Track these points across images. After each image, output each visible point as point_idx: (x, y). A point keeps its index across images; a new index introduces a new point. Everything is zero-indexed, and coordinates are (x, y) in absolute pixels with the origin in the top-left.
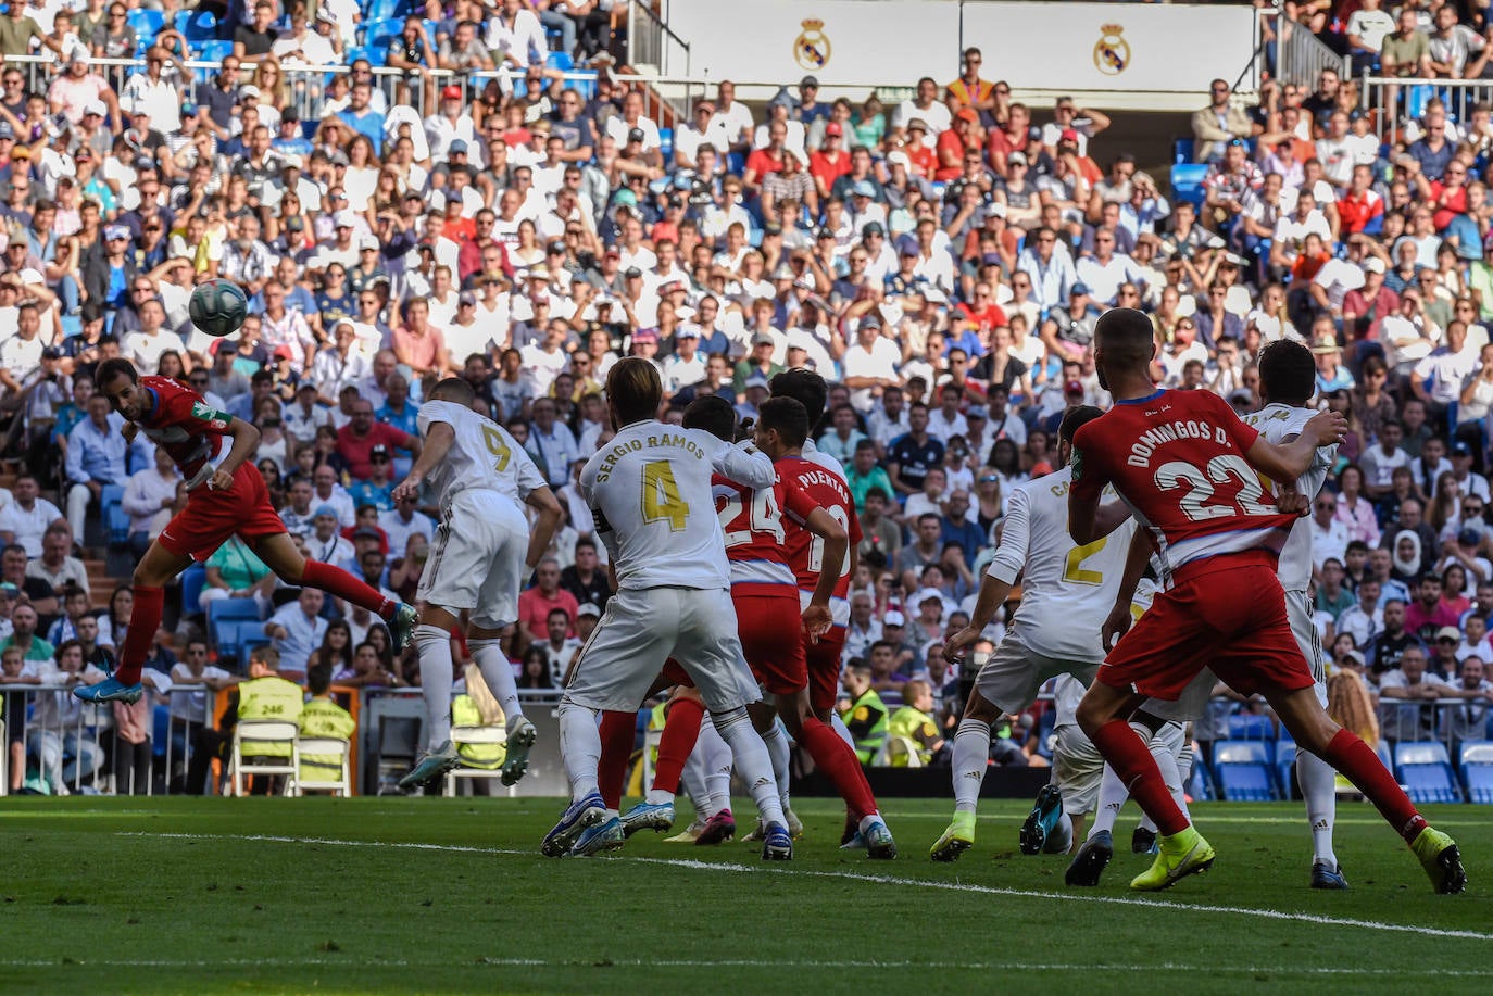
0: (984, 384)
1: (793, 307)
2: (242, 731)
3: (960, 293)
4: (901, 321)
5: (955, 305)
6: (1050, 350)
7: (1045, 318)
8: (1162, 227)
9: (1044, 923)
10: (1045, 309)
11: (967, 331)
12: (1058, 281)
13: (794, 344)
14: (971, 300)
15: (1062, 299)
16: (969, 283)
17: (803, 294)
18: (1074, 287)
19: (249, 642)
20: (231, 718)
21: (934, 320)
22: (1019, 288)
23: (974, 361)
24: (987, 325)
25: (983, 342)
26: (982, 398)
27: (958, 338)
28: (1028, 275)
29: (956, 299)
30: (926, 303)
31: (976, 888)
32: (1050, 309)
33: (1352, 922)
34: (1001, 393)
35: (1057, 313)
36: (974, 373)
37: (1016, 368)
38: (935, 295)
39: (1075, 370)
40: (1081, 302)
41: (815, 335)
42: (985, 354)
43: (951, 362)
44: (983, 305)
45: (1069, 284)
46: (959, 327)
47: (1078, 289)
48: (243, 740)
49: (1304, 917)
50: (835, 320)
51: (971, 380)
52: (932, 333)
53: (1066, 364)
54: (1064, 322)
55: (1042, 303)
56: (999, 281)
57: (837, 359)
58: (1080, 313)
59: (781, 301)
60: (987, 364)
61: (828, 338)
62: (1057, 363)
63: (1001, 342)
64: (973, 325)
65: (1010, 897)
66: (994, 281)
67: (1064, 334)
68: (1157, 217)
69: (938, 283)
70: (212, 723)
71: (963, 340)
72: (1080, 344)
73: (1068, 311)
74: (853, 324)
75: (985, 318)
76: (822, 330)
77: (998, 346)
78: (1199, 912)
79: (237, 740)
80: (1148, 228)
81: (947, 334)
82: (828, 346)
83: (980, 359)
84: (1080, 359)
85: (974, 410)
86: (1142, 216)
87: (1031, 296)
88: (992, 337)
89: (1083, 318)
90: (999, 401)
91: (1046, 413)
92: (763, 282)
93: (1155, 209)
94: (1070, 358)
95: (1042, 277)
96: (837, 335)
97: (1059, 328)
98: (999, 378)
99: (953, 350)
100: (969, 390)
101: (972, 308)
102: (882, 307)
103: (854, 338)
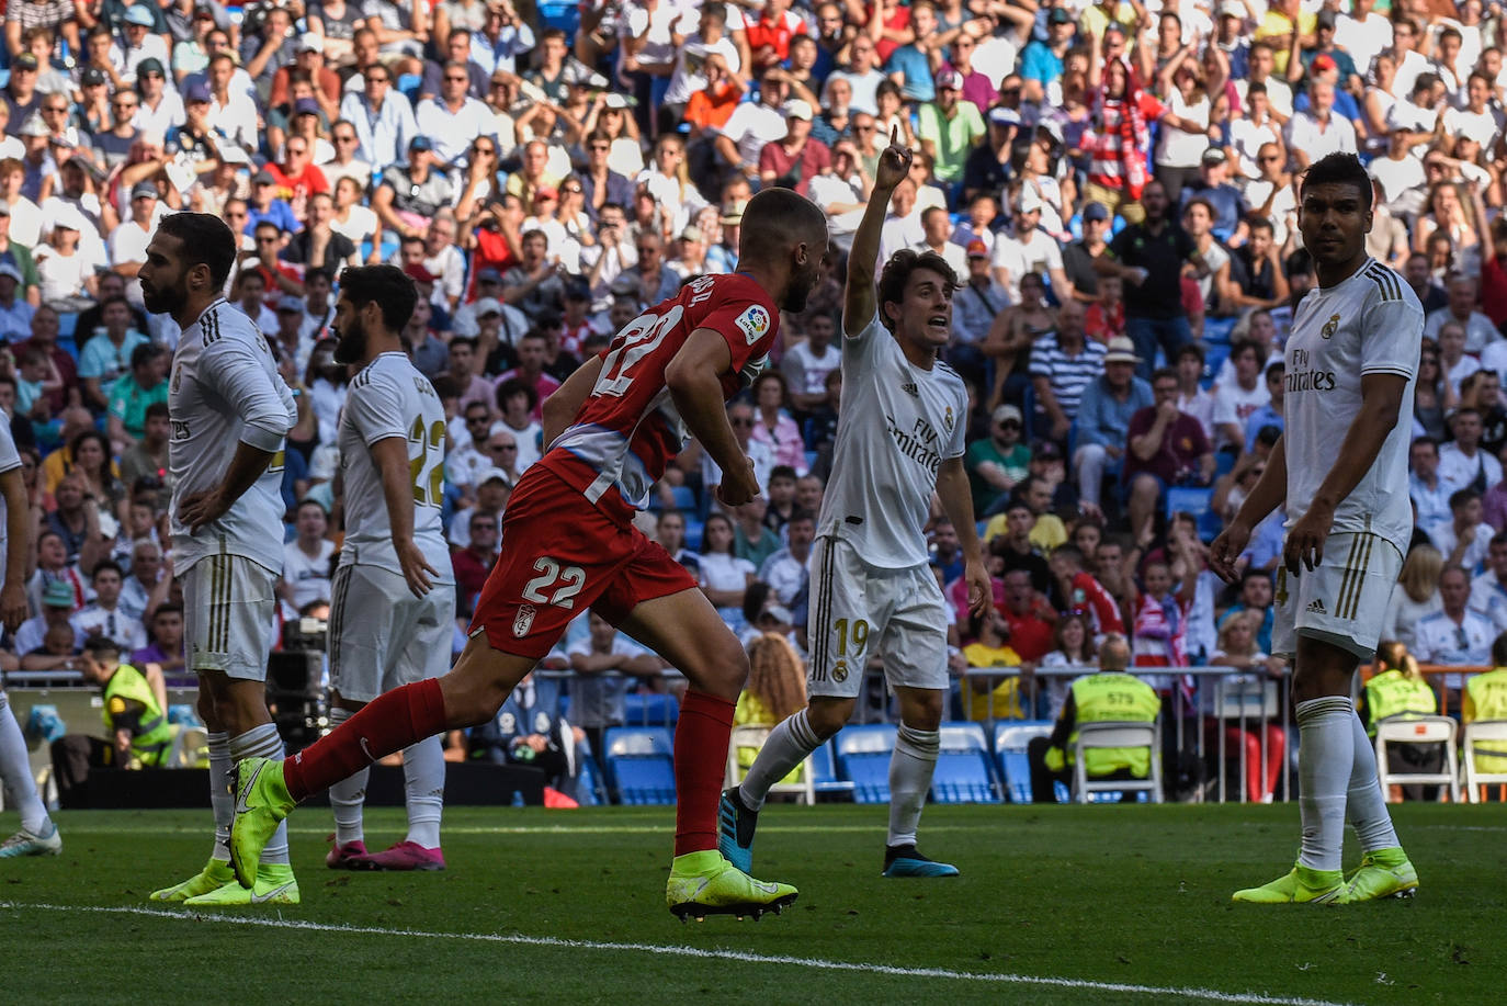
0: (300, 269)
1: (50, 170)
3: (266, 150)
4: (194, 188)
5: (260, 166)
6: (386, 224)
7: (376, 182)
8: (528, 64)
9: (393, 968)
10: (377, 170)
11: (278, 199)
12: (393, 134)
13: (62, 222)
14: (281, 159)
15: (398, 156)
16: (278, 137)
17: (64, 154)
18: (414, 140)
21: (233, 186)
22: (341, 143)
23: (286, 240)
24: (304, 190)
25: (298, 212)
26: (298, 287)
27: (265, 210)
28: (353, 127)
29: (262, 158)
30: (222, 164)
31: (303, 925)
32: (383, 170)
33: (789, 960)
34: (321, 279)
35: (393, 174)
36: (287, 254)
37: (340, 246)
38: (233, 154)
39: (417, 248)
40: (424, 159)
41: (80, 207)
42: (300, 229)
43: (259, 240)
44: (298, 165)
45: (407, 139)
46: (267, 195)
47: (419, 144)
49: (728, 955)
50: (106, 187)
51: (285, 264)
52: (231, 200)
53: (405, 240)
54: (402, 185)
55: (373, 163)
56: (317, 135)
57: (105, 232)
58: (422, 175)
59: (33, 163)
60: (305, 241)
61: (97, 211)
62: (394, 240)
63: (321, 214)
64: (285, 192)
65: (347, 935)
66: (310, 134)
67: (402, 202)
68: (518, 50)
69: (238, 139)
71: (272, 212)
72: (423, 214)
73: (408, 173)
74: (126, 192)
75: (300, 181)
76: (90, 200)
77: (317, 220)
78: (593, 951)
80: (507, 65)
81: (252, 204)
82: (97, 221)
83: (294, 236)
84: (424, 234)
85: (287, 302)
86: (500, 49)
87: (358, 151)
88: (310, 207)
89: (427, 181)
90: (319, 289)
92: (9, 138)
93: (515, 40)
94: (411, 232)
95: (373, 128)
97: (396, 194)
98: (318, 260)
99: (262, 224)
101: (284, 170)
102: (169, 167)
103: (128, 213)
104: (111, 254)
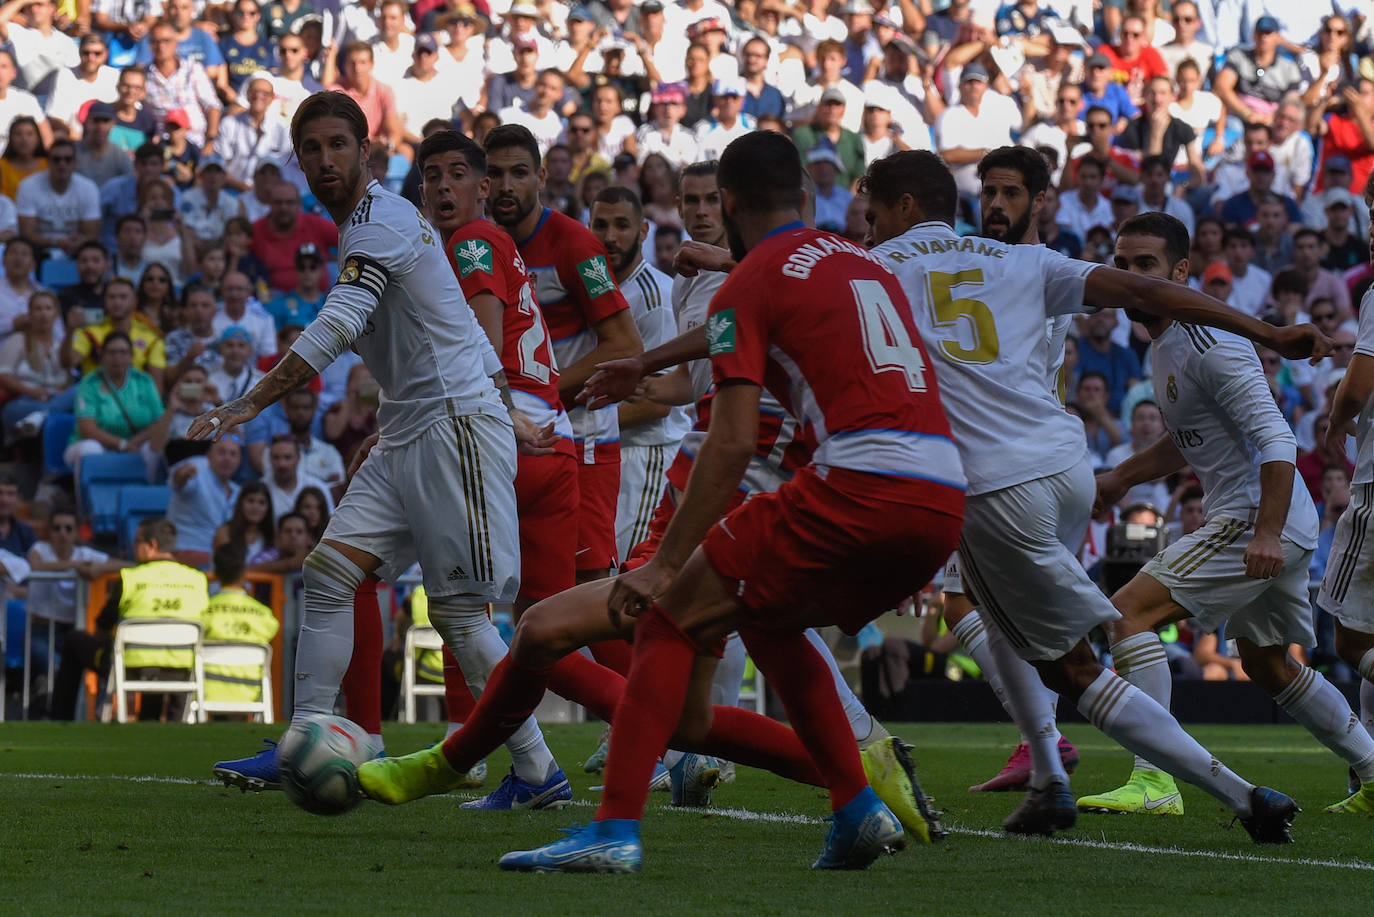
0: (1136, 155)
1: (873, 52)
2: (125, 634)
3: (1102, 31)
4: (1022, 72)
5: (1095, 48)
6: (1230, 111)
7: (1219, 65)
9: (1222, 894)
10: (1219, 52)
11: (1112, 83)
12: (1238, 14)
13: (874, 102)
14: (1117, 41)
15: (1243, 39)
16: (1115, 17)
17: (887, 34)
18: (1260, 22)
19: (134, 513)
20: (112, 615)
21: (1066, 69)
22: (1183, 24)
23: (1122, 125)
24: (1141, 74)
25: (1135, 98)
26: (1134, 175)
27: (1100, 94)
28: (1196, 7)
29: (1097, 40)
30: (1054, 45)
31: (1128, 846)
32: (1227, 52)
34: (1159, 168)
35: (1237, 57)
36: (1122, 140)
37: (1180, 134)
38: (1067, 35)
39: (1261, 135)
40: (1270, 41)
41: (903, 91)
42: (1137, 114)
43: (1090, 126)
44: (1134, 48)
45: (1253, 19)
46: (1102, 79)
47: (1265, 25)
48: (127, 646)
50: (930, 70)
51: (1118, 151)
52: (1064, 85)
53: (1250, 127)
54: (1247, 70)
55: (1216, 45)
56: (1156, 15)
57: (930, 118)
58: (1268, 57)
59: (856, 42)
60: (1142, 127)
61: (921, 95)
62: (1237, 126)
63: (1160, 98)
64: (1120, 75)
66: (1149, 14)
67: (1246, 87)
69: (1072, 19)
70: (85, 623)
71: (1107, 96)
72: (1268, 100)
73: (1253, 55)
74: (954, 74)
75: (1137, 64)
76: (913, 83)
77: (1155, 104)
79: (118, 646)
81: (1086, 88)
82: (922, 106)
83: (1131, 123)
84: (1269, 121)
85: (1122, 191)
87: (1200, 33)
88: (1148, 91)
89: (1273, 64)
90: (1156, 179)
91: (1224, 194)
92: (831, 19)
94: (1255, 118)
95: (1216, 9)
96: (934, 91)
97: (1240, 78)
98: (1156, 148)
99: (1093, 109)
100: (1115, 165)
101: (1120, 53)
102: (995, 51)
103: (955, 95)
104: (937, 139)
